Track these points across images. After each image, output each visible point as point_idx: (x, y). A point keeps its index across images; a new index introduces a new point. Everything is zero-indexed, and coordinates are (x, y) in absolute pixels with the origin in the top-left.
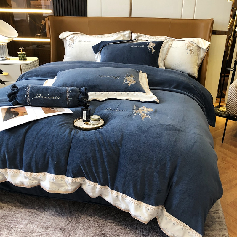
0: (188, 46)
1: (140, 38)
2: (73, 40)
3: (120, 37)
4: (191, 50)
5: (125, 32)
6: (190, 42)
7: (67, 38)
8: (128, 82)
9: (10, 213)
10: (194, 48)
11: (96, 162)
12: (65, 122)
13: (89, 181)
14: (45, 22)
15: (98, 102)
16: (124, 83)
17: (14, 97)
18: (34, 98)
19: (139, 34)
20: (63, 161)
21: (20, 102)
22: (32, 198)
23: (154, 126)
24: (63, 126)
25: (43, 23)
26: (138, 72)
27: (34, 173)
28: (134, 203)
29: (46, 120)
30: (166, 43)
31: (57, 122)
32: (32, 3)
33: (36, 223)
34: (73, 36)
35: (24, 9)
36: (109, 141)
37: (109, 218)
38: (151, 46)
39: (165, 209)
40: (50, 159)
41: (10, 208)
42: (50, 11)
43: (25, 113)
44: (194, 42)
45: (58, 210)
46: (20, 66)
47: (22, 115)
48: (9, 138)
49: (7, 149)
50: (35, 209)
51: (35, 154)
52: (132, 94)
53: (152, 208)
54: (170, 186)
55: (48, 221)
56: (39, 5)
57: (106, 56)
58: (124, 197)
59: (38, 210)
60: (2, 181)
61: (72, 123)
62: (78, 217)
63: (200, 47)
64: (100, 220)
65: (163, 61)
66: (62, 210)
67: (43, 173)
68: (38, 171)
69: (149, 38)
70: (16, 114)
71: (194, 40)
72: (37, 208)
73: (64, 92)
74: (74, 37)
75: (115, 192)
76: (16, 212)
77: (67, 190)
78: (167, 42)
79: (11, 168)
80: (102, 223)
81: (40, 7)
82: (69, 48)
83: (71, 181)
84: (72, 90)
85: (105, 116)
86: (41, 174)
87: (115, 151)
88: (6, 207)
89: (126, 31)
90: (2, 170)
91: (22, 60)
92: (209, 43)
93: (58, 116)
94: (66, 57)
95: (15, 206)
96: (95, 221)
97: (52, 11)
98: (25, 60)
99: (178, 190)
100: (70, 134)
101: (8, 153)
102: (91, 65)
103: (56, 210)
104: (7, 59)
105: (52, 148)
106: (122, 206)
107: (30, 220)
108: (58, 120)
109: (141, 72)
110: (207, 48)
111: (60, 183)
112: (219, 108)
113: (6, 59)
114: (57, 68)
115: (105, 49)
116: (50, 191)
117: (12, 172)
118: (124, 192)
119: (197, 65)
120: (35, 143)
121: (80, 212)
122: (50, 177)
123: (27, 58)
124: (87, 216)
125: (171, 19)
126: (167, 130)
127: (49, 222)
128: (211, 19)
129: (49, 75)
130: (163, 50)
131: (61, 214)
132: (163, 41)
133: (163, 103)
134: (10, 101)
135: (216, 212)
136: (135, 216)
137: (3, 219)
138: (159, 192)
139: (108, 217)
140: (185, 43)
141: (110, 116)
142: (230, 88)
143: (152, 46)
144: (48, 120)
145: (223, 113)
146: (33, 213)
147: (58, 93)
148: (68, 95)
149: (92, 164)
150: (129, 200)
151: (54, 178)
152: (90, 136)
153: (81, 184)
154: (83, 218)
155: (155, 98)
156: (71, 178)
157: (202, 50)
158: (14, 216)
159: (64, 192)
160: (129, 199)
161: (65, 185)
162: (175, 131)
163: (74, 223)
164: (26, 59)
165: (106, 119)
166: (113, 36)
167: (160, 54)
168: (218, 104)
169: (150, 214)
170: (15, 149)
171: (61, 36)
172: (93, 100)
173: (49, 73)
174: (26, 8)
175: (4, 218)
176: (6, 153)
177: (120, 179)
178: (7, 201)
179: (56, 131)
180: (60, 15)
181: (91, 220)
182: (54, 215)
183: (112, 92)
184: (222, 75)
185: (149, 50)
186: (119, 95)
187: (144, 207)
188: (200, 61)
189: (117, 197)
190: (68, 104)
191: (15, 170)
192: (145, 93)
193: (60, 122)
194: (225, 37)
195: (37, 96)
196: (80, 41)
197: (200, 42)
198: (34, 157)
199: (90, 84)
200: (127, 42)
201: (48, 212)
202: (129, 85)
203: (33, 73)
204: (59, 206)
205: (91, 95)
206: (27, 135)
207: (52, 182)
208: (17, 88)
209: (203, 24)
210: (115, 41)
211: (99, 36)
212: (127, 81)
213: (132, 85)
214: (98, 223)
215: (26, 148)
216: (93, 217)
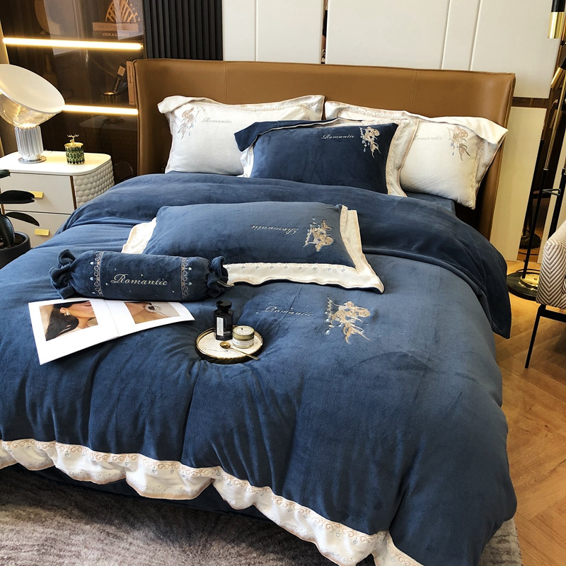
0: (455, 137)
1: (344, 115)
2: (191, 118)
3: (299, 110)
4: (461, 146)
5: (310, 98)
6: (461, 128)
7: (177, 112)
8: (315, 241)
9: (59, 532)
10: (469, 141)
11: (244, 436)
12: (179, 343)
13: (229, 476)
14: (126, 71)
15: (249, 288)
16: (307, 244)
17: (66, 279)
18: (109, 283)
19: (342, 105)
20: (174, 432)
21: (81, 292)
22: (106, 498)
23: (370, 359)
24: (174, 355)
25: (121, 71)
26: (338, 211)
27: (112, 455)
28: (324, 526)
29: (138, 338)
30: (404, 127)
31: (161, 343)
32: (96, 26)
33: (116, 557)
34: (190, 106)
35: (77, 40)
36: (272, 392)
37: (270, 549)
38: (369, 137)
39: (391, 539)
40: (147, 428)
41: (59, 522)
42: (137, 47)
43: (91, 321)
44: (468, 126)
45: (162, 527)
46: (71, 177)
47: (86, 326)
48: (60, 379)
49: (56, 402)
50: (114, 525)
51: (114, 415)
52: (324, 270)
53: (363, 538)
54: (402, 492)
55: (142, 554)
56: (111, 32)
57: (266, 158)
58: (305, 513)
59: (119, 527)
60: (45, 466)
61: (194, 343)
62: (205, 546)
63: (482, 140)
64: (251, 553)
65: (396, 171)
66: (171, 527)
67: (131, 455)
68: (121, 450)
69: (364, 114)
70: (73, 323)
71: (469, 123)
72: (116, 521)
73: (176, 269)
74: (192, 109)
75: (284, 501)
76: (73, 532)
77: (184, 493)
78: (407, 125)
79: (62, 441)
80: (256, 560)
81: (113, 37)
82: (181, 134)
83: (191, 475)
84: (192, 265)
85: (264, 325)
86: (128, 458)
87: (286, 414)
88: (52, 520)
89: (313, 96)
90: (44, 446)
91: (74, 163)
92: (504, 131)
93: (163, 329)
94: (175, 156)
95: (70, 518)
96: (240, 555)
97: (142, 46)
98: (80, 162)
99: (419, 503)
100: (190, 373)
101: (56, 410)
102: (233, 188)
103: (158, 528)
104: (39, 160)
105: (152, 403)
106: (301, 531)
107: (103, 550)
108: (164, 338)
109: (344, 208)
110: (499, 142)
111: (168, 477)
112: (524, 277)
113: (37, 160)
114: (156, 196)
115: (263, 142)
116: (147, 494)
117: (65, 450)
118: (304, 503)
119: (474, 180)
120: (116, 391)
121: (210, 533)
122: (147, 464)
123: (87, 155)
124: (224, 543)
125: (417, 70)
126: (399, 368)
127: (144, 557)
128: (510, 74)
129: (139, 213)
130: (396, 146)
131: (169, 537)
132: (396, 123)
133: (392, 293)
134: (58, 287)
135: (503, 538)
136: (328, 554)
137: (46, 547)
138: (378, 506)
139: (268, 546)
140: (449, 130)
141: (275, 327)
142: (547, 248)
143: (371, 137)
144: (142, 339)
145: (532, 289)
146: (108, 534)
147: (163, 273)
148: (184, 276)
149: (237, 442)
150: (314, 520)
151: (156, 467)
152: (233, 379)
153: (212, 480)
154: (215, 548)
155: (374, 282)
156: (192, 470)
157: (486, 145)
158: (69, 541)
159: (176, 496)
160: (313, 516)
161: (178, 481)
162: (416, 371)
163: (197, 559)
164: (83, 160)
165: (267, 333)
166: (282, 107)
167: (391, 154)
168: (521, 265)
169: (359, 550)
170: (72, 404)
171: (163, 107)
172: (236, 284)
173: (138, 208)
174: (81, 39)
175: (48, 544)
176: (53, 411)
177: (295, 475)
178: (53, 505)
179: (160, 365)
180: (160, 57)
181: (234, 552)
182: (153, 540)
183: (279, 265)
184: (535, 192)
185: (365, 146)
186: (295, 271)
187: (347, 535)
188: (482, 171)
189: (290, 511)
190: (184, 296)
191: (71, 446)
192: (354, 266)
193: (167, 344)
194: (542, 113)
195: (117, 279)
196: (208, 120)
197: (482, 128)
198: (113, 420)
199: (233, 244)
200: (313, 125)
201: (141, 532)
202: (318, 248)
203: (104, 207)
204: (163, 517)
205: (234, 271)
206: (98, 374)
207: (151, 476)
208: (74, 259)
209: (490, 84)
210: (286, 124)
211: (249, 106)
212: (312, 238)
213: (323, 247)
214: (248, 561)
215: (95, 401)
216: (238, 545)
